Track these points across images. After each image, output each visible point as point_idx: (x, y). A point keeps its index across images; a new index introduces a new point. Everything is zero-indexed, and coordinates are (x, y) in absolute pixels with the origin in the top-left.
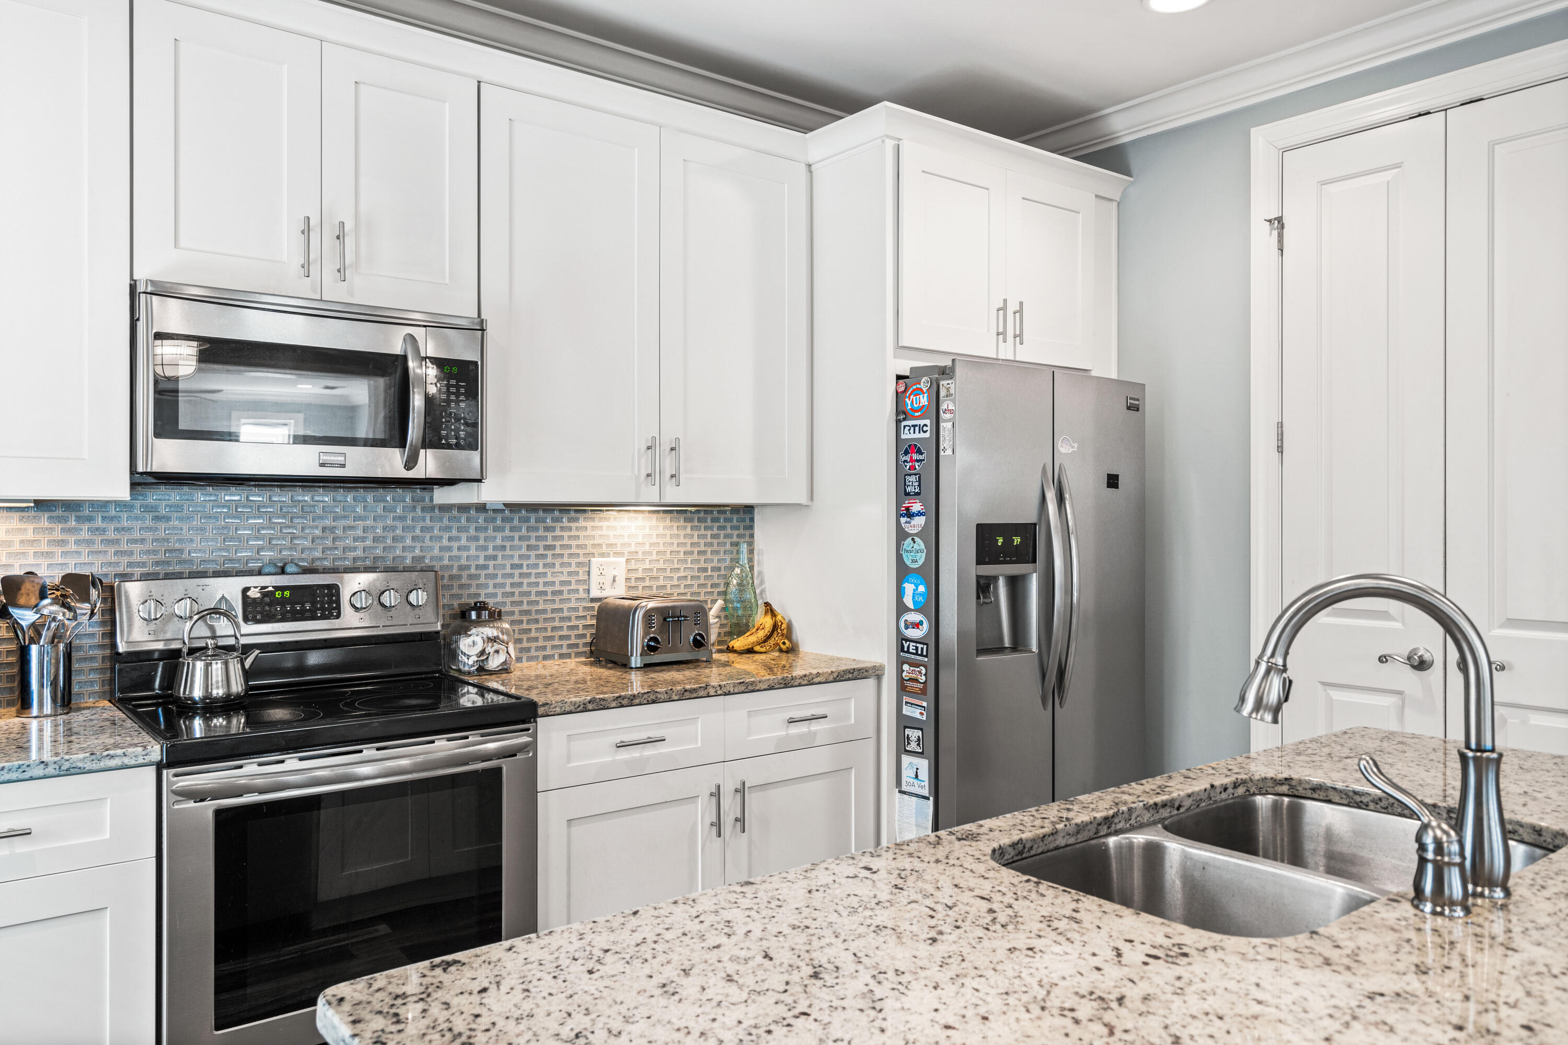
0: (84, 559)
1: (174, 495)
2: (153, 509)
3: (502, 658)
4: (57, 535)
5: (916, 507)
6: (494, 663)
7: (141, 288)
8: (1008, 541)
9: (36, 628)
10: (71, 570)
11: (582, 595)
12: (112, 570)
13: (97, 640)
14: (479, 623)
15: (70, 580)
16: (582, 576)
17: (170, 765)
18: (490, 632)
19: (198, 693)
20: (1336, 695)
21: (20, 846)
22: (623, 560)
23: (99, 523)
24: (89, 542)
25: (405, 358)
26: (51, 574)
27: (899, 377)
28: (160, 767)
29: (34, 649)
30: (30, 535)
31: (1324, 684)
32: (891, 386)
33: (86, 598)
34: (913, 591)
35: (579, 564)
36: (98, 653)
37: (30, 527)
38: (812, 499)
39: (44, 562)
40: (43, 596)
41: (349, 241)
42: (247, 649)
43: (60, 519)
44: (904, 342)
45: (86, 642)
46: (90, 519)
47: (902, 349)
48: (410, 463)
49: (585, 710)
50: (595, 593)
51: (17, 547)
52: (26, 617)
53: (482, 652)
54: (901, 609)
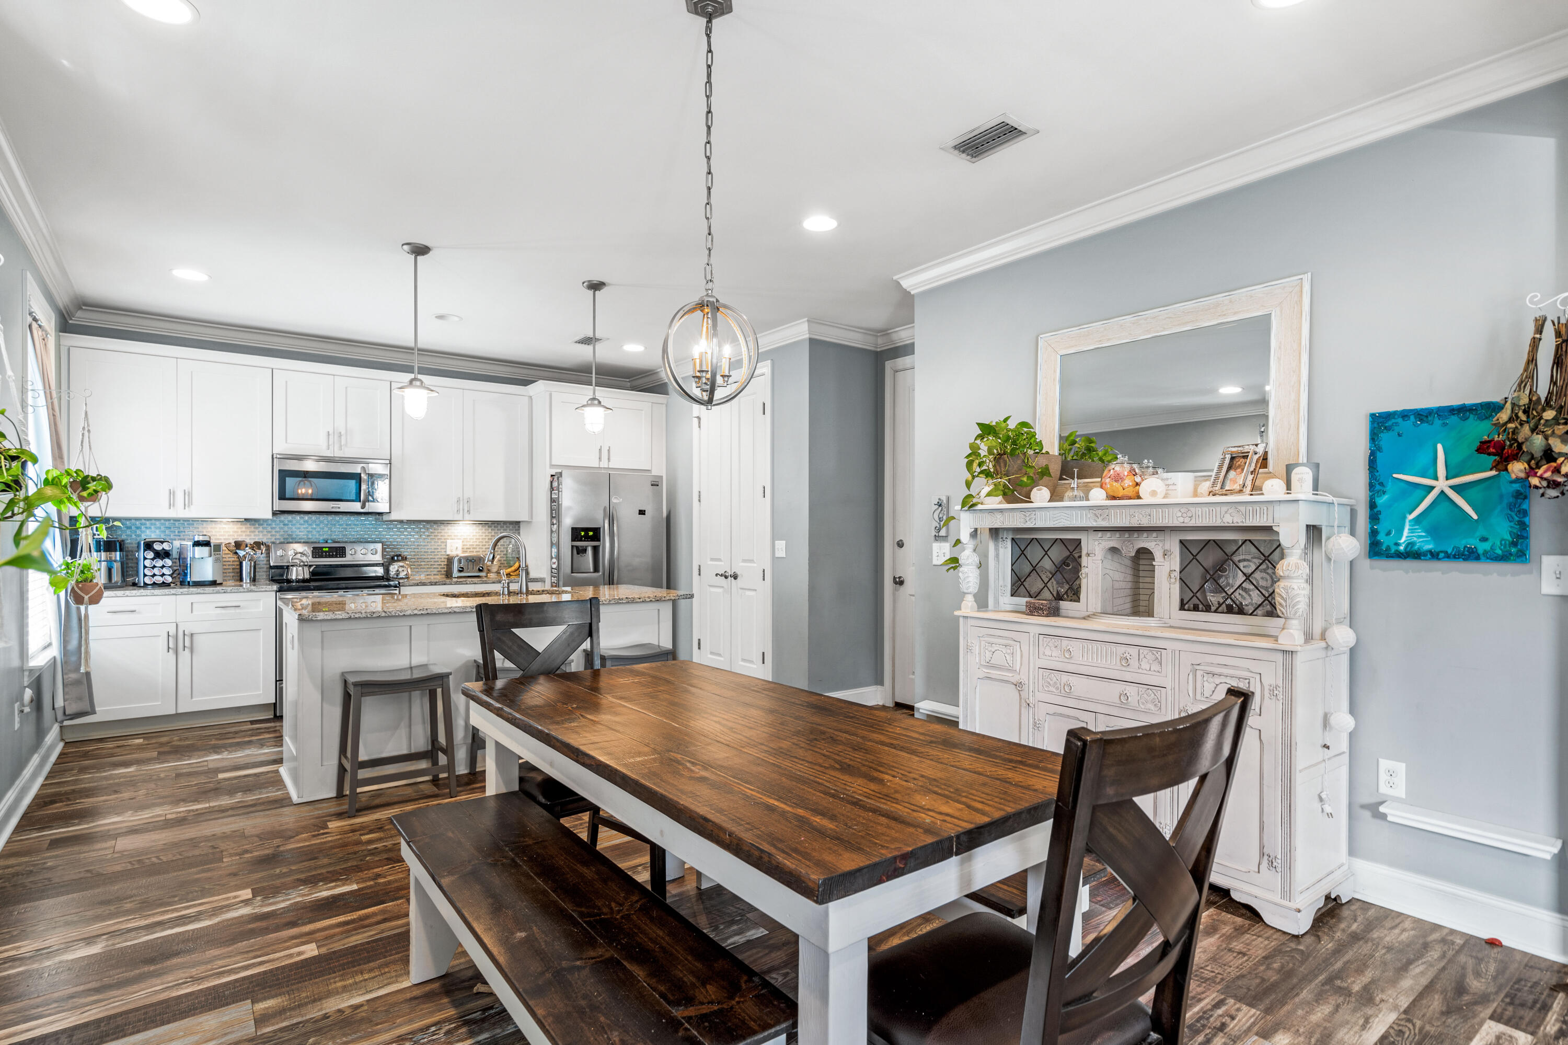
0: (261, 537)
1: (290, 517)
2: (283, 522)
3: (405, 573)
4: (253, 529)
5: (555, 522)
6: (402, 575)
7: (275, 456)
8: (586, 534)
9: (244, 556)
10: (257, 540)
11: (444, 553)
12: (270, 541)
13: (265, 562)
14: (398, 561)
15: (255, 543)
16: (443, 547)
17: (279, 591)
18: (401, 564)
19: (294, 578)
20: (713, 590)
21: (238, 610)
22: (461, 541)
23: (265, 526)
24: (262, 532)
25: (360, 474)
26: (250, 541)
27: (552, 476)
28: (276, 592)
29: (244, 562)
30: (244, 529)
31: (710, 586)
32: (549, 479)
33: (259, 548)
34: (554, 550)
35: (442, 542)
36: (265, 566)
37: (244, 527)
38: (532, 518)
39: (248, 538)
40: (247, 546)
41: (343, 438)
42: (310, 566)
43: (253, 525)
44: (553, 463)
45: (261, 563)
46: (262, 525)
47: (552, 466)
48: (363, 507)
49: (418, 585)
50: (448, 553)
51: (240, 533)
52: (241, 553)
53: (398, 571)
54: (552, 558)
